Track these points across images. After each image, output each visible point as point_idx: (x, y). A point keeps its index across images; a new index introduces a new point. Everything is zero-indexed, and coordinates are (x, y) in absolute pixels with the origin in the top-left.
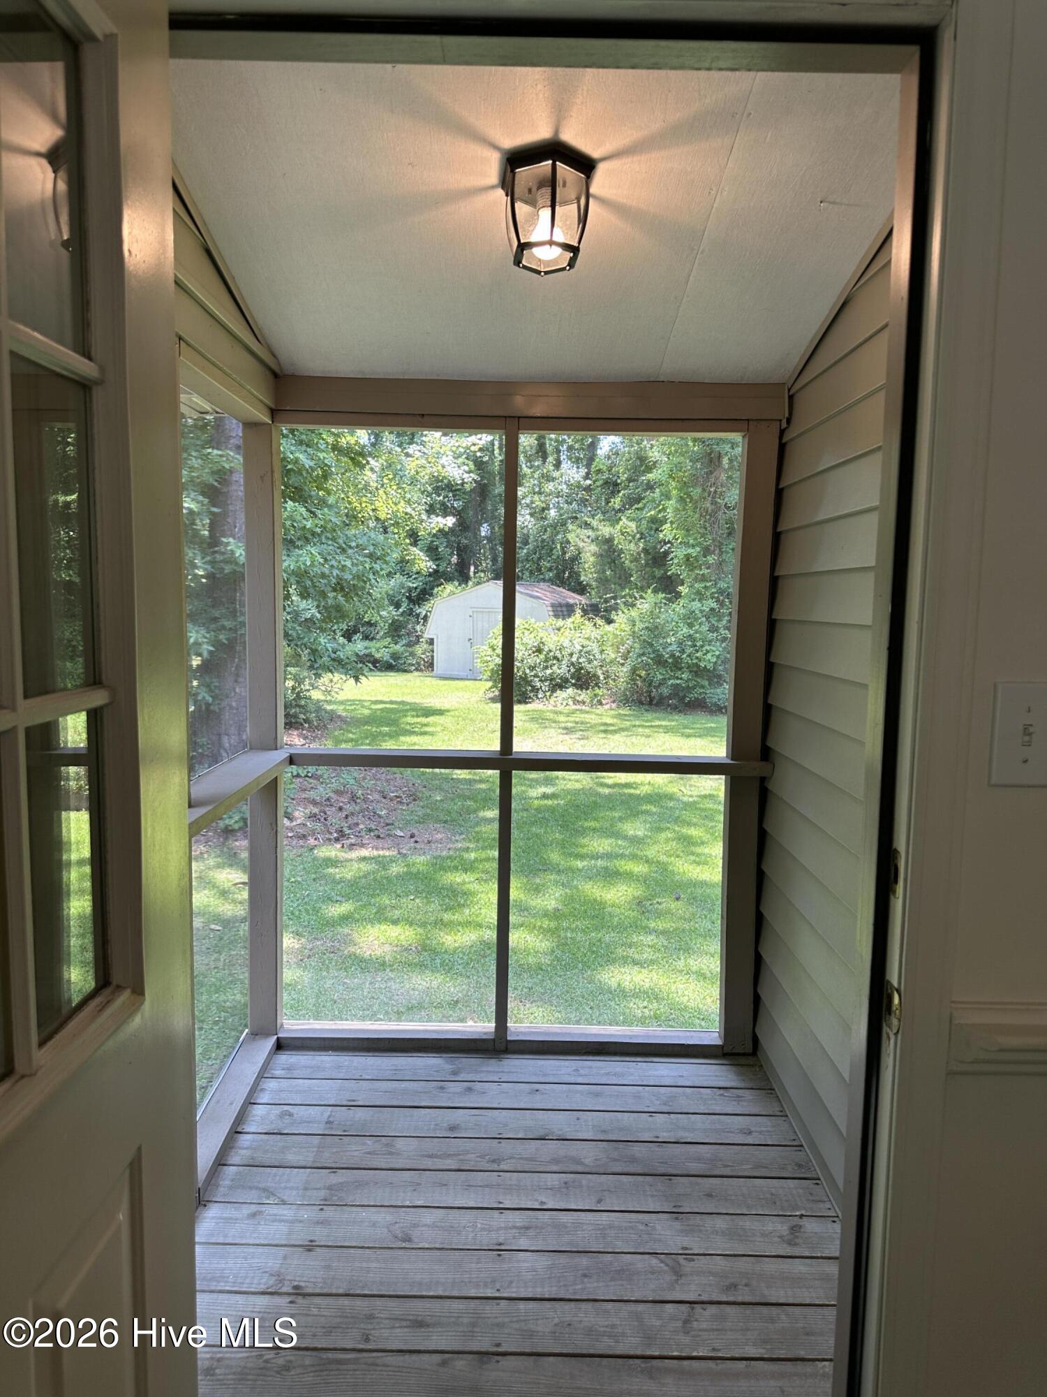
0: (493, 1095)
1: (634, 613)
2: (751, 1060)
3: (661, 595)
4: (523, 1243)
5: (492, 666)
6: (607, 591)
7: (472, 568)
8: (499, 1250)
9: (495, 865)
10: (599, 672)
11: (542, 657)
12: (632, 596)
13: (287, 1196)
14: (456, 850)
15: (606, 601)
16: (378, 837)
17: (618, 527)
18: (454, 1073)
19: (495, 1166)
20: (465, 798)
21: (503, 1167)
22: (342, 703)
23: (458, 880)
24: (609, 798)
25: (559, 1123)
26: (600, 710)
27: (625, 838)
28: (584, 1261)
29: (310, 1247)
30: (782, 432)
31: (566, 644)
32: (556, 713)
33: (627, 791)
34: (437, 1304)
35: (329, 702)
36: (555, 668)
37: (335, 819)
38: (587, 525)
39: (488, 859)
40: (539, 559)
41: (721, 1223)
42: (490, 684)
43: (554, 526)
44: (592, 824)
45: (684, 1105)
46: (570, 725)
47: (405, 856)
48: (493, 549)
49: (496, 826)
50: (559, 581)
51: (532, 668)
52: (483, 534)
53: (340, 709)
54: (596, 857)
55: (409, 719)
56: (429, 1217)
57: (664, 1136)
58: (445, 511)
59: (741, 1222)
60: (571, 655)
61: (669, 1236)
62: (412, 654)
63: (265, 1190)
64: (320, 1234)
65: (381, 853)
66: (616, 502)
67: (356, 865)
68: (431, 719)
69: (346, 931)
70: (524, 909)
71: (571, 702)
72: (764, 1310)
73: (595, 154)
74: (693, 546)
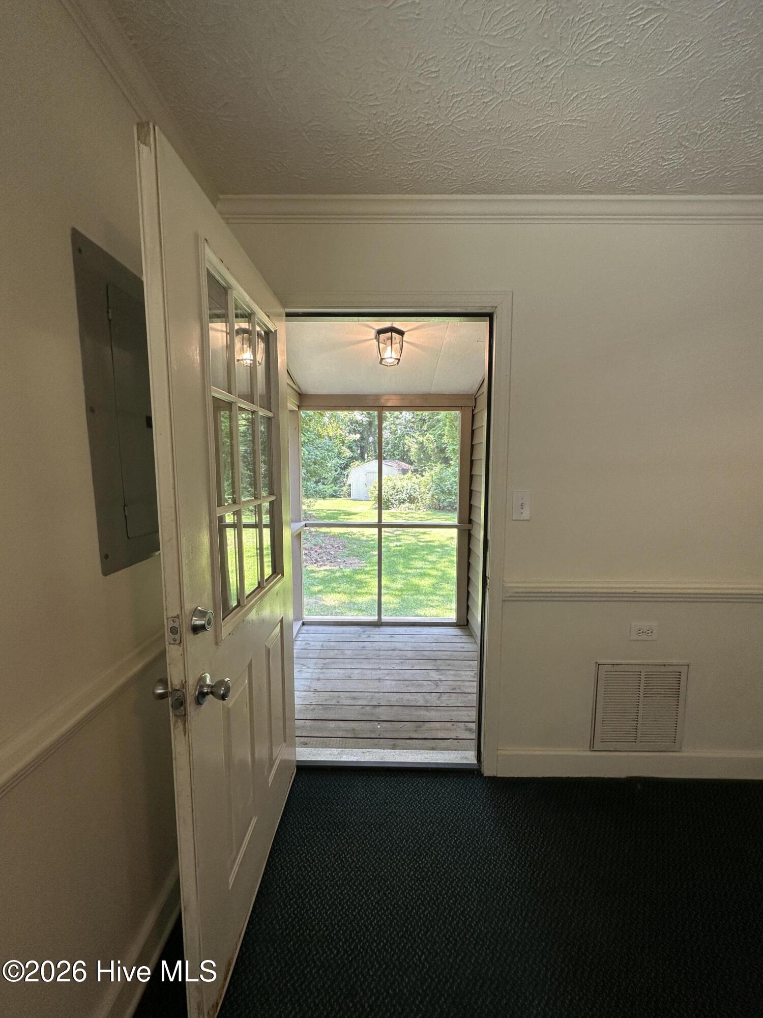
0: (377, 638)
1: (433, 472)
2: (466, 627)
3: (443, 465)
4: (387, 678)
5: (375, 494)
6: (422, 463)
7: (366, 455)
8: (379, 680)
9: (377, 572)
10: (419, 497)
11: (395, 491)
12: (431, 465)
13: (310, 666)
14: (362, 566)
15: (421, 467)
16: (331, 562)
17: (426, 437)
18: (364, 632)
19: (378, 657)
20: (364, 547)
21: (381, 658)
22: (314, 511)
23: (363, 578)
24: (423, 546)
25: (399, 645)
26: (419, 512)
27: (428, 561)
28: (407, 682)
29: (319, 679)
30: (473, 410)
31: (405, 485)
32: (401, 513)
33: (429, 543)
34: (360, 694)
35: (310, 511)
36: (401, 495)
37: (315, 555)
38: (413, 437)
39: (374, 570)
40: (394, 451)
41: (452, 672)
42: (374, 502)
43: (399, 437)
44: (416, 556)
45: (442, 640)
46: (407, 518)
47: (342, 569)
48: (374, 447)
49: (377, 557)
50: (403, 459)
51: (391, 496)
52: (371, 441)
53: (314, 513)
54: (416, 568)
55: (342, 517)
56: (356, 671)
57: (435, 649)
58: (355, 432)
59: (458, 672)
60: (407, 490)
61: (435, 676)
62: (342, 490)
63: (303, 664)
64: (322, 676)
65: (333, 568)
66: (425, 427)
67: (323, 572)
68: (351, 517)
69: (320, 596)
70: (388, 588)
71: (407, 509)
72: (464, 695)
73: (404, 330)
74: (456, 445)
